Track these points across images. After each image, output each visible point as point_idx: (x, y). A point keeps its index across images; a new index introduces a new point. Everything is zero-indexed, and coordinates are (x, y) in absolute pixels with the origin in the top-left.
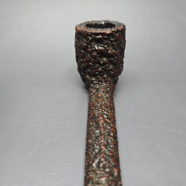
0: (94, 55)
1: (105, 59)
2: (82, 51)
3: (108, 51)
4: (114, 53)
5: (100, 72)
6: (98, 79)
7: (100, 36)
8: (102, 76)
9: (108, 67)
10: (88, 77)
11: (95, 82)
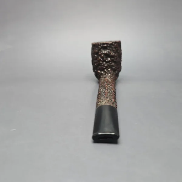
0: (102, 57)
1: (109, 59)
2: (96, 56)
3: (110, 53)
4: (114, 55)
5: (106, 67)
6: (105, 71)
7: (106, 45)
8: (107, 69)
9: (111, 63)
10: (99, 71)
11: (103, 74)
